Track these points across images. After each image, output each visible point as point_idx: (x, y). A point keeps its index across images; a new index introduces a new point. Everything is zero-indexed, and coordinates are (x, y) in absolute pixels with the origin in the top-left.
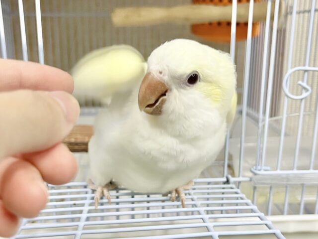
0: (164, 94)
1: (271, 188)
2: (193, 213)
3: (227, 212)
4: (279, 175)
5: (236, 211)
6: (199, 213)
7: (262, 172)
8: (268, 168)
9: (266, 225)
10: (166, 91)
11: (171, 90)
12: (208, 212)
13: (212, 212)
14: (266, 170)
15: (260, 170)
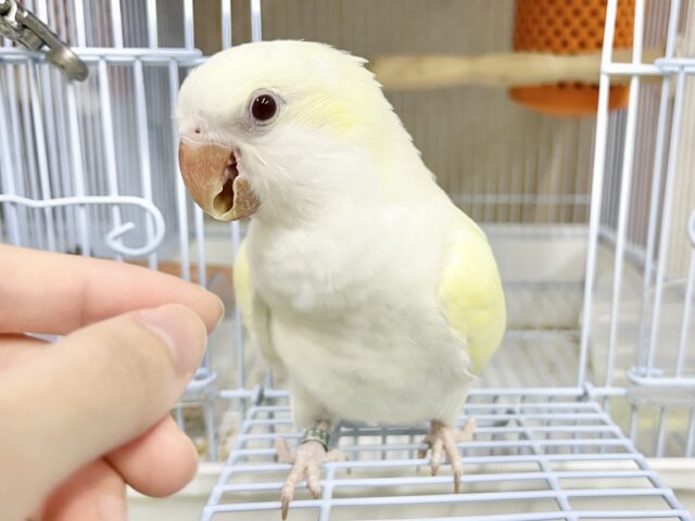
0: (233, 168)
1: (663, 409)
2: (519, 451)
3: (583, 450)
4: (678, 387)
5: (598, 449)
6: (532, 451)
7: (649, 381)
8: (658, 371)
9: (649, 478)
10: (233, 158)
11: (239, 151)
12: (547, 450)
13: (555, 450)
14: (655, 376)
15: (644, 376)
